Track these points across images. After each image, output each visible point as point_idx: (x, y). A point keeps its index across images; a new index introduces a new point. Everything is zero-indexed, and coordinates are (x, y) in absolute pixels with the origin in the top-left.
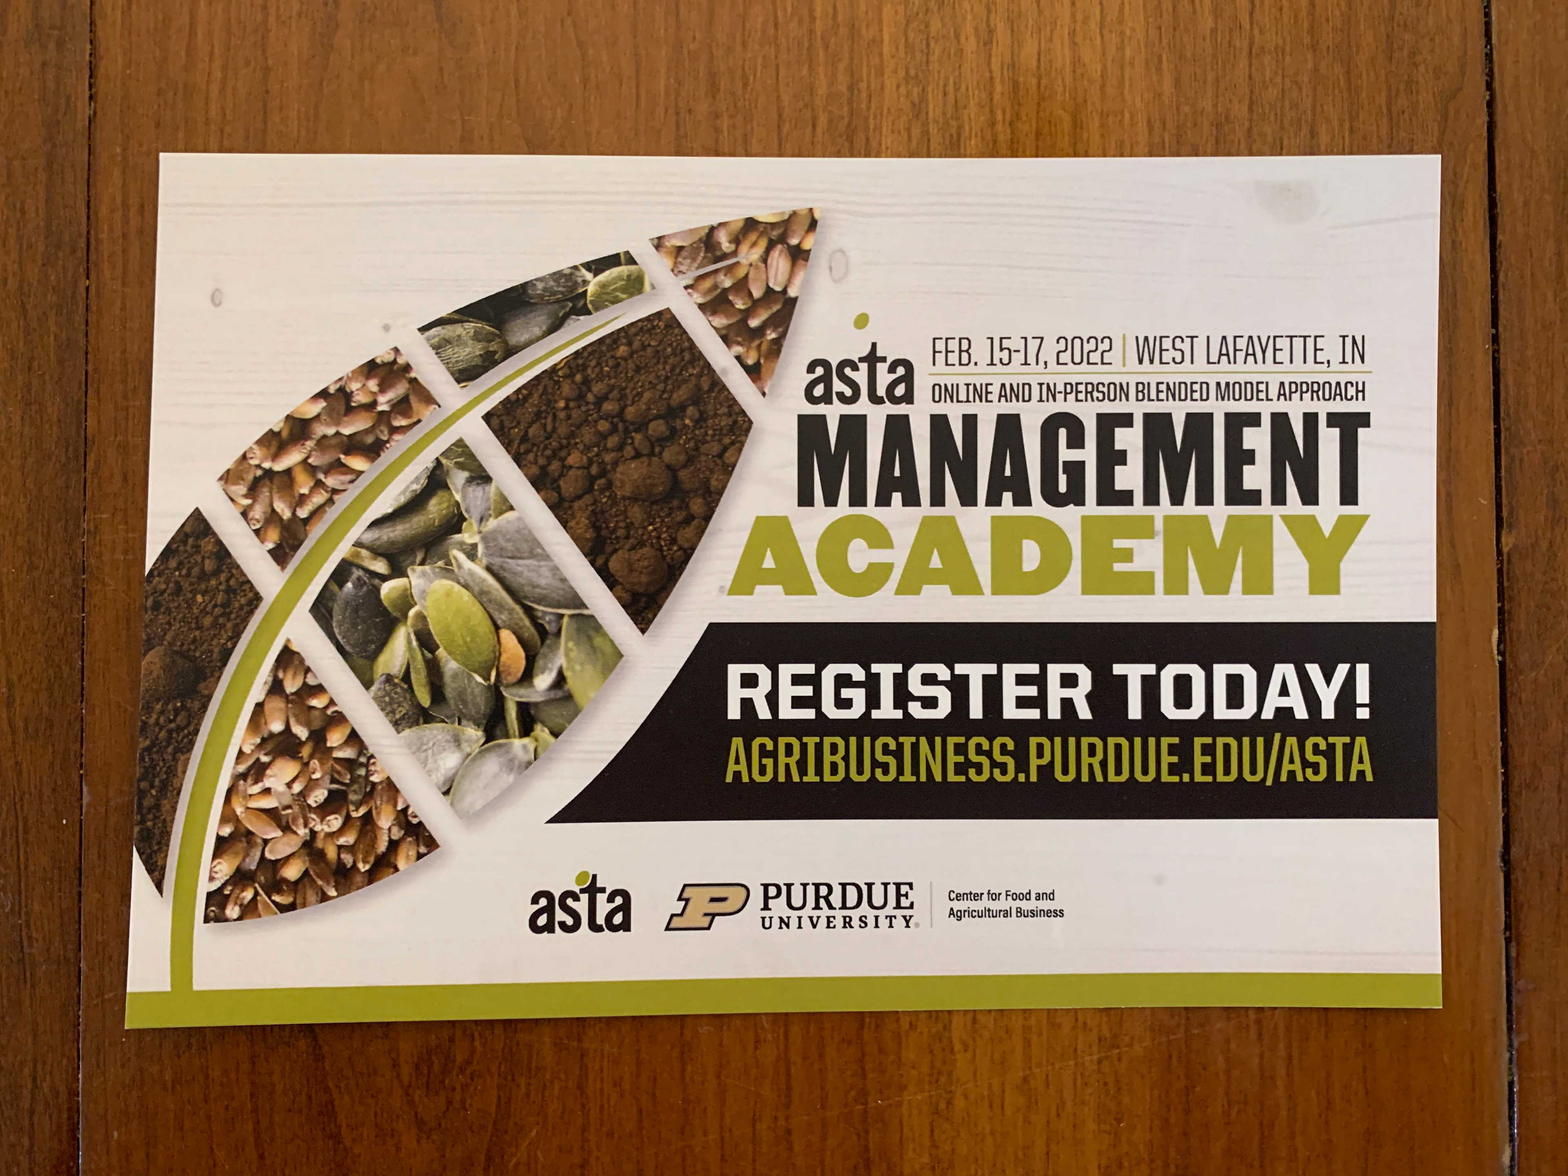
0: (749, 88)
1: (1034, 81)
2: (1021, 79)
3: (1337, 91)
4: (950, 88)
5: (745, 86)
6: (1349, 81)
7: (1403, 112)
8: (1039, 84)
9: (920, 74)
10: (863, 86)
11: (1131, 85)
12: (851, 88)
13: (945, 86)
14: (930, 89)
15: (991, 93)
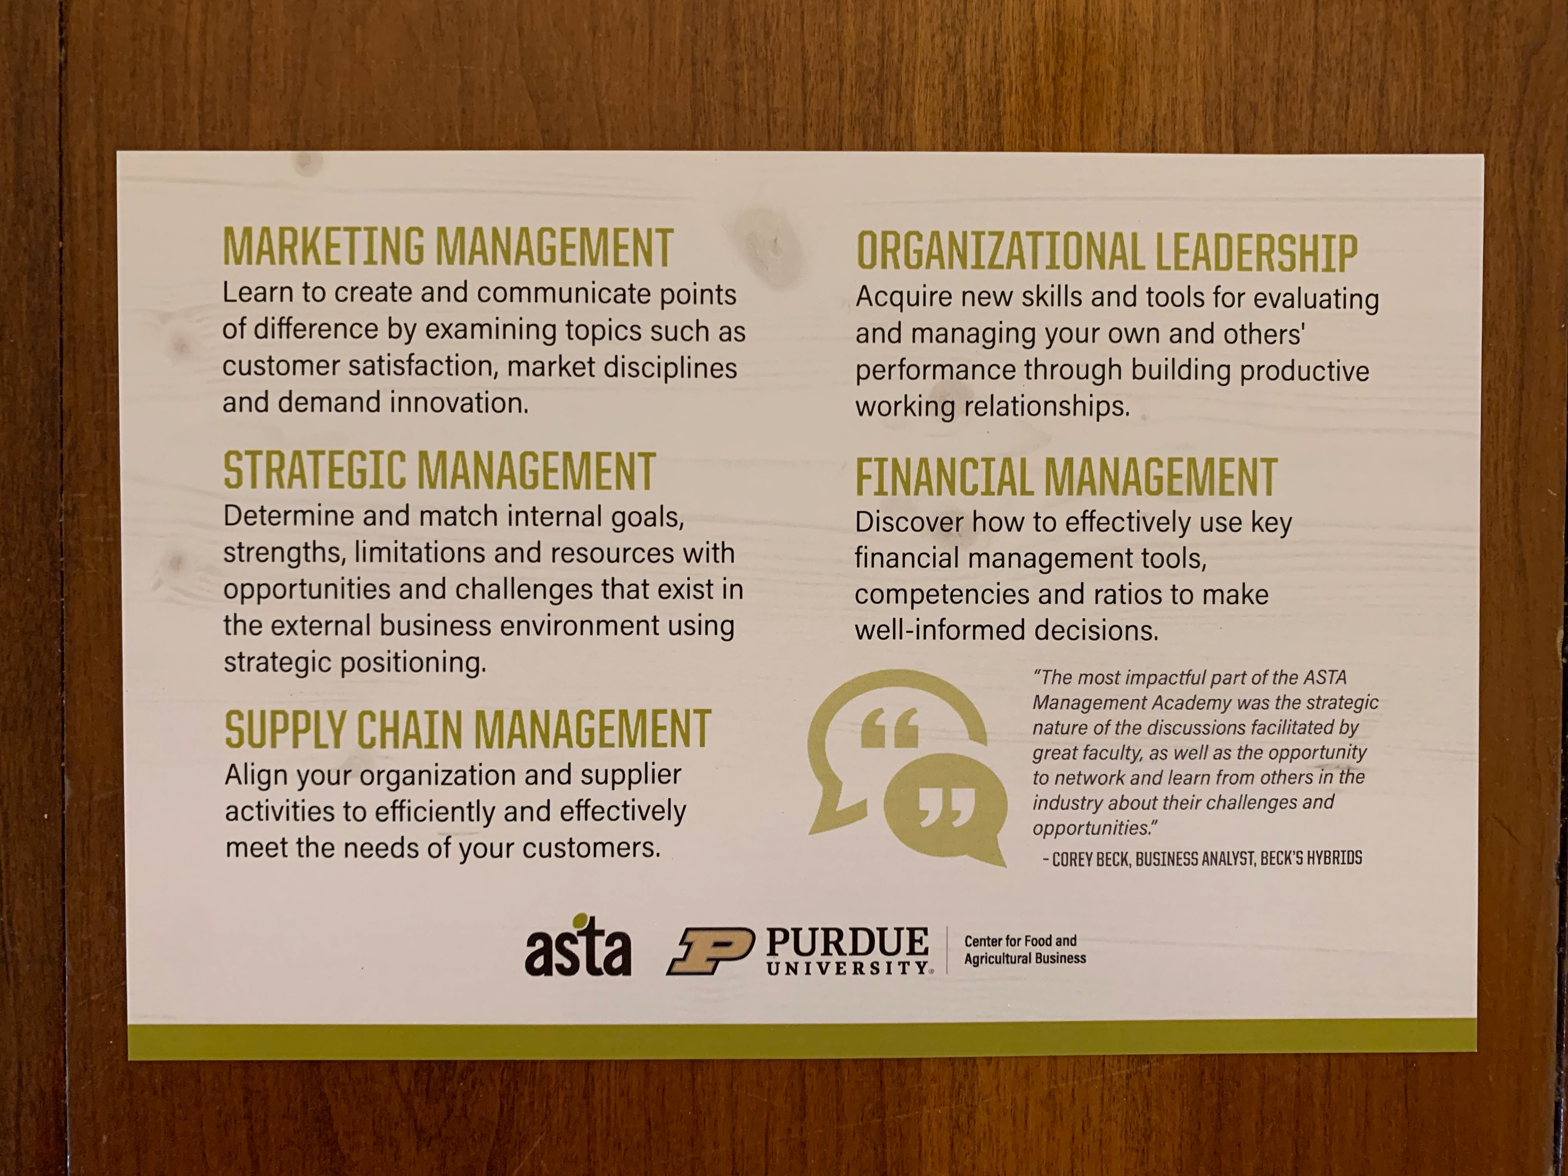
0: (772, 38)
1: (1081, 31)
2: (1067, 29)
3: (1410, 45)
4: (990, 39)
5: (767, 35)
6: (1423, 34)
7: (1481, 69)
8: (1086, 34)
9: (957, 22)
10: (895, 35)
11: (1185, 37)
12: (882, 38)
13: (983, 37)
14: (967, 39)
15: (1033, 45)
